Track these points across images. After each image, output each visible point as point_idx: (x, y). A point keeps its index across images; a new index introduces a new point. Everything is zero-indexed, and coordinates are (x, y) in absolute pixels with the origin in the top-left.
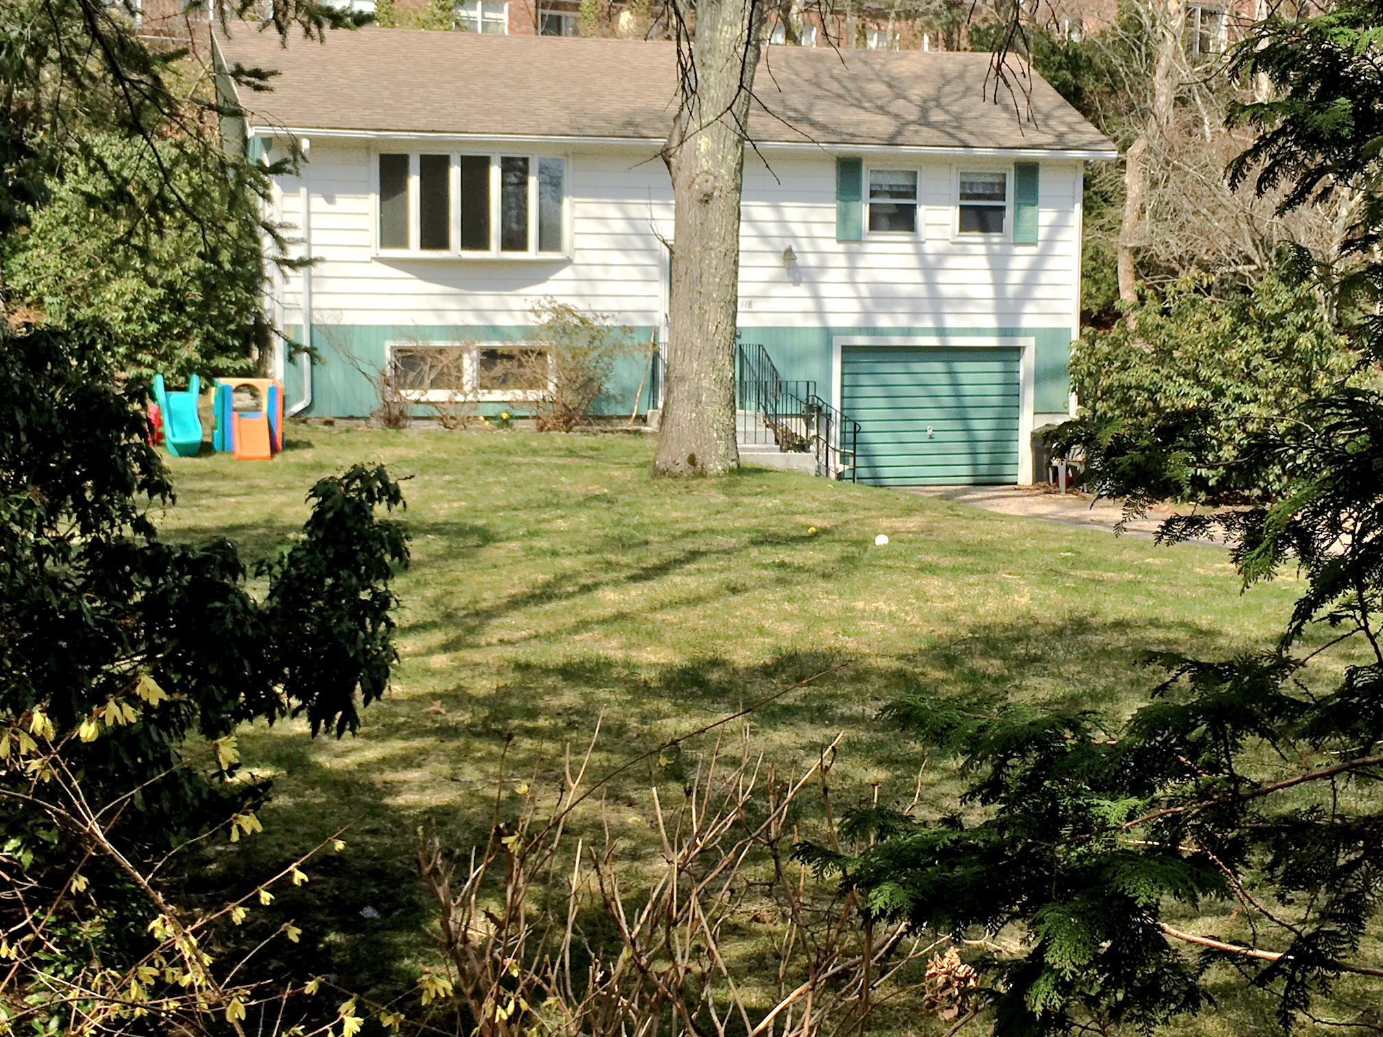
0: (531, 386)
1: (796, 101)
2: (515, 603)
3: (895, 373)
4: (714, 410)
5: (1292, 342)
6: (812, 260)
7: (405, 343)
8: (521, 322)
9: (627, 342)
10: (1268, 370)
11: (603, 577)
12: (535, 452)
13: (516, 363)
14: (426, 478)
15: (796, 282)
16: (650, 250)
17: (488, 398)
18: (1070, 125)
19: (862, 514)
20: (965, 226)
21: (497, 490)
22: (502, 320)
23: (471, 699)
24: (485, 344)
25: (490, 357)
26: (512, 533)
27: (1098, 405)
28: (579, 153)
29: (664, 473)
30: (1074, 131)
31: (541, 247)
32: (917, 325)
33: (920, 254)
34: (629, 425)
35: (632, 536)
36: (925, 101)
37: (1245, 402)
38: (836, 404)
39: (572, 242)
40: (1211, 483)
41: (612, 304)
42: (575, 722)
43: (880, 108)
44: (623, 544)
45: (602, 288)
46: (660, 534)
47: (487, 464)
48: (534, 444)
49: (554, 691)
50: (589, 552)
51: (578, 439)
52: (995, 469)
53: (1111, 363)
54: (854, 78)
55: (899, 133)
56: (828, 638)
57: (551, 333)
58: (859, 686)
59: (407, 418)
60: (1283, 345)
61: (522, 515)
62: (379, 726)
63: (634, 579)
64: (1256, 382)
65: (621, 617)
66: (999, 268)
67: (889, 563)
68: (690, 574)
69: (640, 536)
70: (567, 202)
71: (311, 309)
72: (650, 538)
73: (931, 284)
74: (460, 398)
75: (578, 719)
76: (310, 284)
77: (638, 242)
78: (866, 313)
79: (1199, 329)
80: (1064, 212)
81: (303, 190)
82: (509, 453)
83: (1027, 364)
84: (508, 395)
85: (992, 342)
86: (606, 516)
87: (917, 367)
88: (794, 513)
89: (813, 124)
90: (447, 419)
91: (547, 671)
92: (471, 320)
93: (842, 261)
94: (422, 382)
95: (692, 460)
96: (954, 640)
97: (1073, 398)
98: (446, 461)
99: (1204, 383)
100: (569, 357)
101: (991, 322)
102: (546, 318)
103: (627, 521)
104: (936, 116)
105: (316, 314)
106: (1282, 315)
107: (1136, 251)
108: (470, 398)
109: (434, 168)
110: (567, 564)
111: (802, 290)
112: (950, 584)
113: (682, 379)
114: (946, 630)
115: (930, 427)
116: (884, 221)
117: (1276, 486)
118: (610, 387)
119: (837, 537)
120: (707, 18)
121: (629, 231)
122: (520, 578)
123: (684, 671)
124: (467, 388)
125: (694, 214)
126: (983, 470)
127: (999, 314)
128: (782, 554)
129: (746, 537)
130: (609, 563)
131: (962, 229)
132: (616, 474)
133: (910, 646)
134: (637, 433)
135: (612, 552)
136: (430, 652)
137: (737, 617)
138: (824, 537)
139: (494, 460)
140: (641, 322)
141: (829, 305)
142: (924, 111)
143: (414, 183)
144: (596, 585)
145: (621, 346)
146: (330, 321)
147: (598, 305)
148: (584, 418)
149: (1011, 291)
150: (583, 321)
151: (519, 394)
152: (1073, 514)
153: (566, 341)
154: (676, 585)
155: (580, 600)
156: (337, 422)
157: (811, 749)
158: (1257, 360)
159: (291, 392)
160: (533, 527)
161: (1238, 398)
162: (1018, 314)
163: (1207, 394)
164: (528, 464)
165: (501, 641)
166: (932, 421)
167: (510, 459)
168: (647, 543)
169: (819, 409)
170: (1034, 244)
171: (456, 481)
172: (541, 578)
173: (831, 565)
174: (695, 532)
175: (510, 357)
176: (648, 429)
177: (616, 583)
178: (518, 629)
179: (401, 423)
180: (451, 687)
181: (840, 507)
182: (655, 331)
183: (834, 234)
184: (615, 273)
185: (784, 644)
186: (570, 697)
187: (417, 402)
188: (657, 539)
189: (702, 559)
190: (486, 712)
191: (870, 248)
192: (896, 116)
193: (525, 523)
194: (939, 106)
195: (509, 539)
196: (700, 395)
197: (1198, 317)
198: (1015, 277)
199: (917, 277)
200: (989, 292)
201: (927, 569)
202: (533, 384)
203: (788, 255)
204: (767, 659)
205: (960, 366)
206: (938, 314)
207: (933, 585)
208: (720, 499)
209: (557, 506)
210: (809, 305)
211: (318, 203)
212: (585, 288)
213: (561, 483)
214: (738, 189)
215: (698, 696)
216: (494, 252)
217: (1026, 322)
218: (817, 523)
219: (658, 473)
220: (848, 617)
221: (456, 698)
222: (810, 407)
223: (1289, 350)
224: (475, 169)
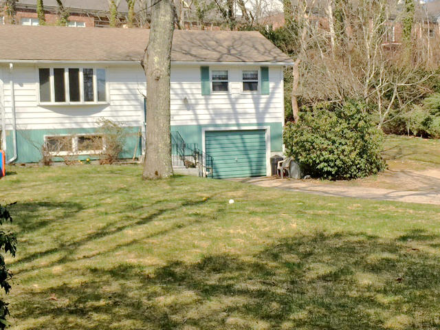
0: (97, 149)
1: (185, 47)
2: (90, 238)
3: (223, 139)
4: (163, 155)
5: (357, 124)
6: (193, 102)
7: (51, 135)
8: (92, 126)
9: (131, 132)
10: (349, 134)
11: (126, 223)
12: (99, 172)
13: (91, 141)
14: (59, 184)
15: (188, 110)
16: (137, 100)
17: (81, 153)
18: (277, 54)
19: (220, 191)
20: (245, 89)
21: (85, 187)
22: (86, 126)
23: (70, 290)
24: (79, 134)
25: (82, 139)
26: (90, 205)
27: (294, 148)
28: (110, 66)
29: (146, 178)
30: (280, 56)
31: (99, 100)
32: (230, 123)
33: (230, 99)
34: (132, 161)
35: (136, 205)
36: (229, 47)
37: (342, 145)
38: (204, 151)
39: (110, 97)
40: (333, 173)
41: (125, 119)
42: (117, 302)
43: (213, 49)
44: (133, 208)
45: (121, 114)
46: (147, 203)
47: (81, 178)
48: (99, 169)
49: (107, 283)
50: (120, 212)
51: (115, 167)
52: (258, 171)
53: (297, 133)
54: (204, 40)
55: (221, 57)
56: (222, 249)
57: (103, 130)
58: (241, 272)
59: (52, 162)
60: (354, 125)
61: (94, 197)
62: (24, 310)
63: (139, 223)
64: (346, 138)
65: (135, 242)
66: (256, 103)
67: (238, 211)
68: (161, 220)
69: (139, 204)
70: (107, 84)
71: (16, 124)
72: (144, 205)
73: (234, 108)
74: (71, 154)
75: (118, 299)
76: (15, 115)
77: (133, 97)
78: (213, 119)
79: (326, 121)
80: (277, 83)
81: (11, 82)
82: (89, 173)
83: (267, 135)
84: (89, 153)
85: (255, 128)
86: (126, 196)
87: (230, 137)
88: (196, 191)
89: (191, 55)
90: (67, 162)
91: (104, 272)
92: (74, 126)
93: (203, 102)
94: (57, 149)
95: (156, 173)
96: (273, 246)
97: (284, 146)
98: (66, 177)
99: (329, 139)
100: (110, 138)
101: (255, 121)
102: (101, 125)
103: (134, 198)
104: (233, 52)
105: (17, 126)
106: (353, 115)
107: (298, 97)
108: (75, 154)
109: (59, 73)
110: (111, 218)
111: (190, 112)
112: (263, 219)
113: (151, 144)
114: (270, 241)
115: (236, 158)
116: (217, 88)
117: (355, 173)
118: (125, 148)
119: (214, 201)
120: (155, 14)
121: (129, 93)
122: (93, 226)
123: (164, 268)
124: (74, 150)
125: (153, 84)
126: (254, 171)
127: (257, 118)
128: (195, 210)
129: (180, 202)
130: (128, 217)
131: (244, 90)
132: (129, 179)
133: (257, 250)
134: (135, 164)
135: (129, 211)
136: (53, 264)
137: (182, 239)
138: (209, 201)
139: (84, 176)
140: (135, 125)
141: (200, 117)
142: (229, 51)
143: (52, 78)
144: (124, 227)
145: (128, 134)
146: (23, 128)
147: (120, 119)
148: (116, 159)
149: (261, 110)
150: (115, 125)
151: (93, 152)
152: (287, 185)
153: (109, 132)
154: (156, 226)
155: (117, 235)
156: (26, 165)
157: (229, 311)
158: (345, 131)
159: (10, 154)
160: (98, 203)
161: (340, 143)
162: (263, 118)
163: (330, 143)
164: (96, 177)
165: (84, 257)
166: (237, 155)
167: (90, 175)
168: (142, 207)
169: (198, 153)
170: (268, 94)
171: (70, 185)
172: (101, 225)
173: (215, 213)
174: (160, 202)
175: (89, 139)
176: (139, 162)
177: (131, 226)
178: (91, 250)
179: (50, 164)
180: (61, 284)
181: (211, 188)
182: (140, 128)
183: (201, 92)
184: (125, 108)
185: (205, 252)
186: (115, 286)
187: (56, 156)
188: (146, 205)
189: (165, 213)
190: (75, 298)
191: (213, 97)
192: (220, 52)
193: (95, 201)
194: (234, 49)
195: (88, 208)
196: (158, 150)
197: (325, 117)
198: (262, 106)
199: (229, 106)
200: (253, 111)
201: (252, 213)
202: (98, 148)
203: (185, 100)
204: (199, 260)
205: (245, 136)
206: (237, 119)
207: (257, 220)
208: (168, 187)
209: (107, 193)
210: (193, 117)
211: (17, 86)
212: (115, 114)
213: (109, 184)
214: (169, 75)
215: (171, 282)
216: (82, 102)
217: (267, 121)
218: (206, 195)
219: (144, 179)
220: (227, 237)
221: (62, 290)
222: (195, 152)
223: (356, 127)
224: (74, 73)
